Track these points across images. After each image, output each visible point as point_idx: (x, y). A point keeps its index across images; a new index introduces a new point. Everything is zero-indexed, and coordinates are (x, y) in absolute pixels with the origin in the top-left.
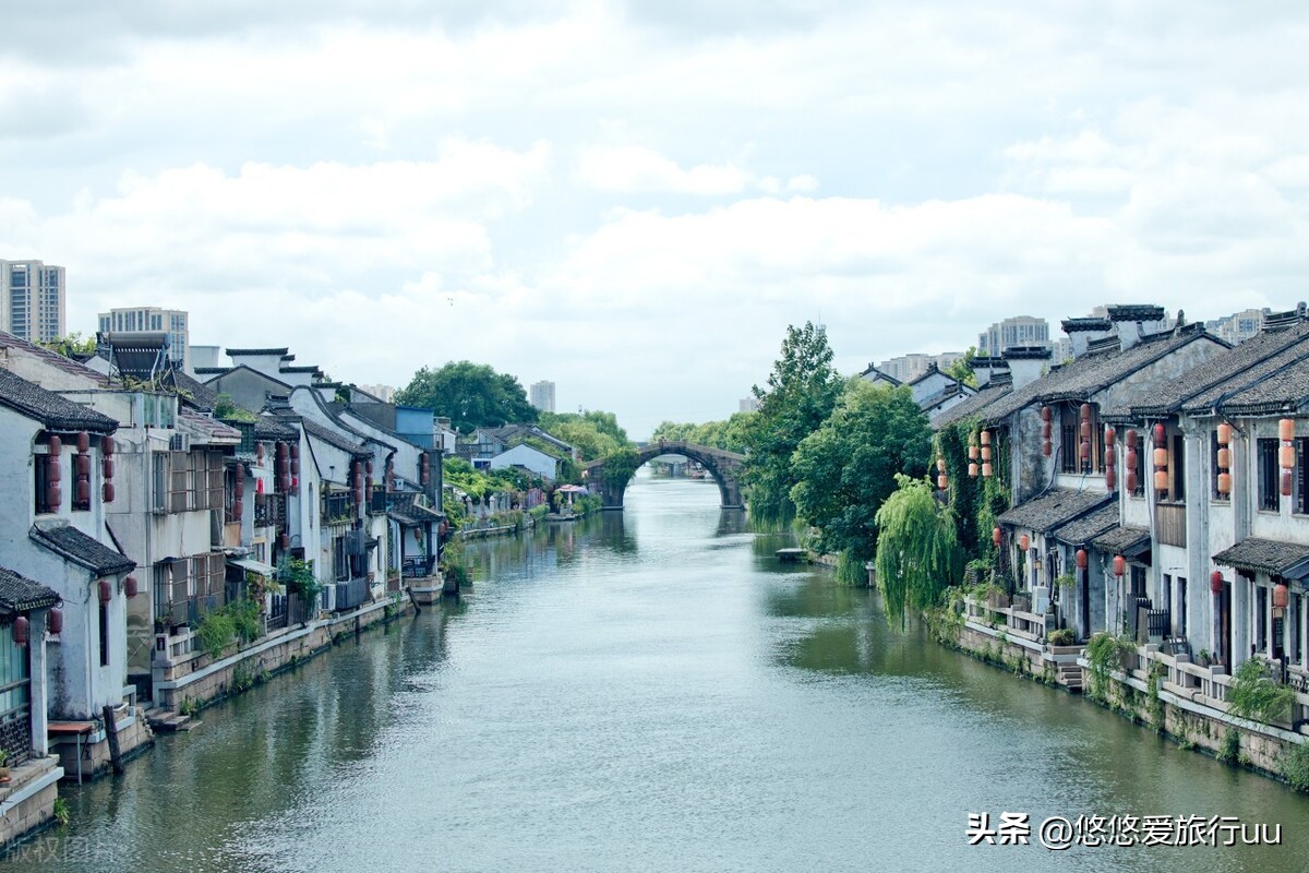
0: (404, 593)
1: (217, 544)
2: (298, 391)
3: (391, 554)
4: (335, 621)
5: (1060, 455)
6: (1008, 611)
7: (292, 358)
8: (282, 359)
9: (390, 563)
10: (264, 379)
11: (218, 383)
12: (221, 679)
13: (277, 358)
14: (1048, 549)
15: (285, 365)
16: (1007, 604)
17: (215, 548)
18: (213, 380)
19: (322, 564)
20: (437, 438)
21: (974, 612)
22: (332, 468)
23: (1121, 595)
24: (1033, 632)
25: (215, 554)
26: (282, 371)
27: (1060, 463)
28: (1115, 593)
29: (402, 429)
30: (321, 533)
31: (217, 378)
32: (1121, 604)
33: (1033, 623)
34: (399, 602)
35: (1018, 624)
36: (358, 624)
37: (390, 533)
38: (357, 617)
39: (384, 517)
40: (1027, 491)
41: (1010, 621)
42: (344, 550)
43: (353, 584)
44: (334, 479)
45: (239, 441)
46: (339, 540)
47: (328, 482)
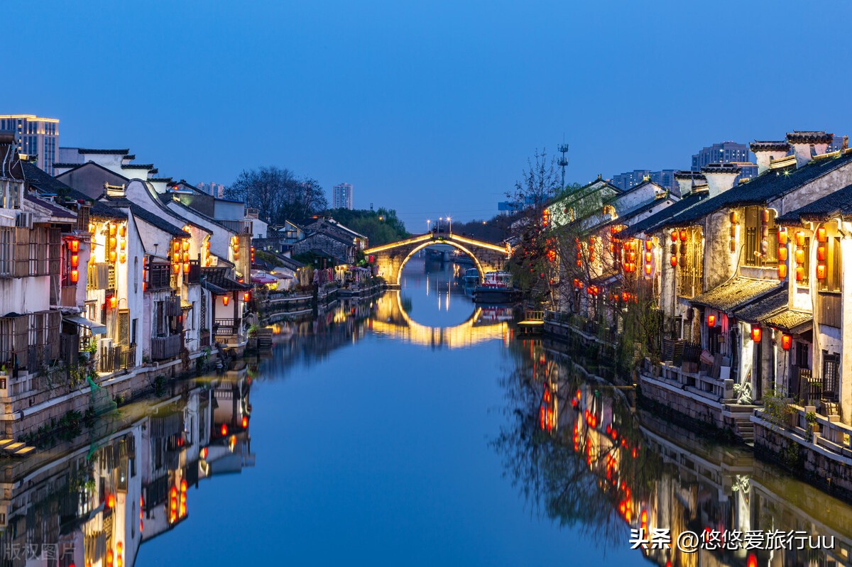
0: (213, 347)
1: (55, 304)
2: (133, 183)
3: (203, 316)
4: (154, 369)
5: (743, 251)
6: (697, 376)
7: (132, 157)
8: (125, 158)
9: (203, 323)
10: (108, 173)
11: (71, 176)
12: (55, 413)
13: (120, 157)
14: (730, 327)
15: (126, 162)
16: (696, 370)
17: (53, 307)
18: (66, 173)
19: (144, 322)
20: (247, 224)
21: (670, 376)
22: (156, 245)
23: (787, 365)
24: (715, 394)
25: (53, 312)
26: (124, 167)
27: (743, 257)
28: (783, 364)
29: (218, 216)
30: (145, 298)
31: (69, 171)
32: (787, 374)
33: (716, 386)
34: (209, 354)
35: (704, 387)
36: (173, 371)
37: (203, 299)
38: (173, 366)
39: (200, 286)
40: (715, 280)
41: (698, 384)
42: (164, 312)
43: (170, 339)
44: (157, 254)
45: (75, 221)
46: (160, 303)
47: (152, 257)
